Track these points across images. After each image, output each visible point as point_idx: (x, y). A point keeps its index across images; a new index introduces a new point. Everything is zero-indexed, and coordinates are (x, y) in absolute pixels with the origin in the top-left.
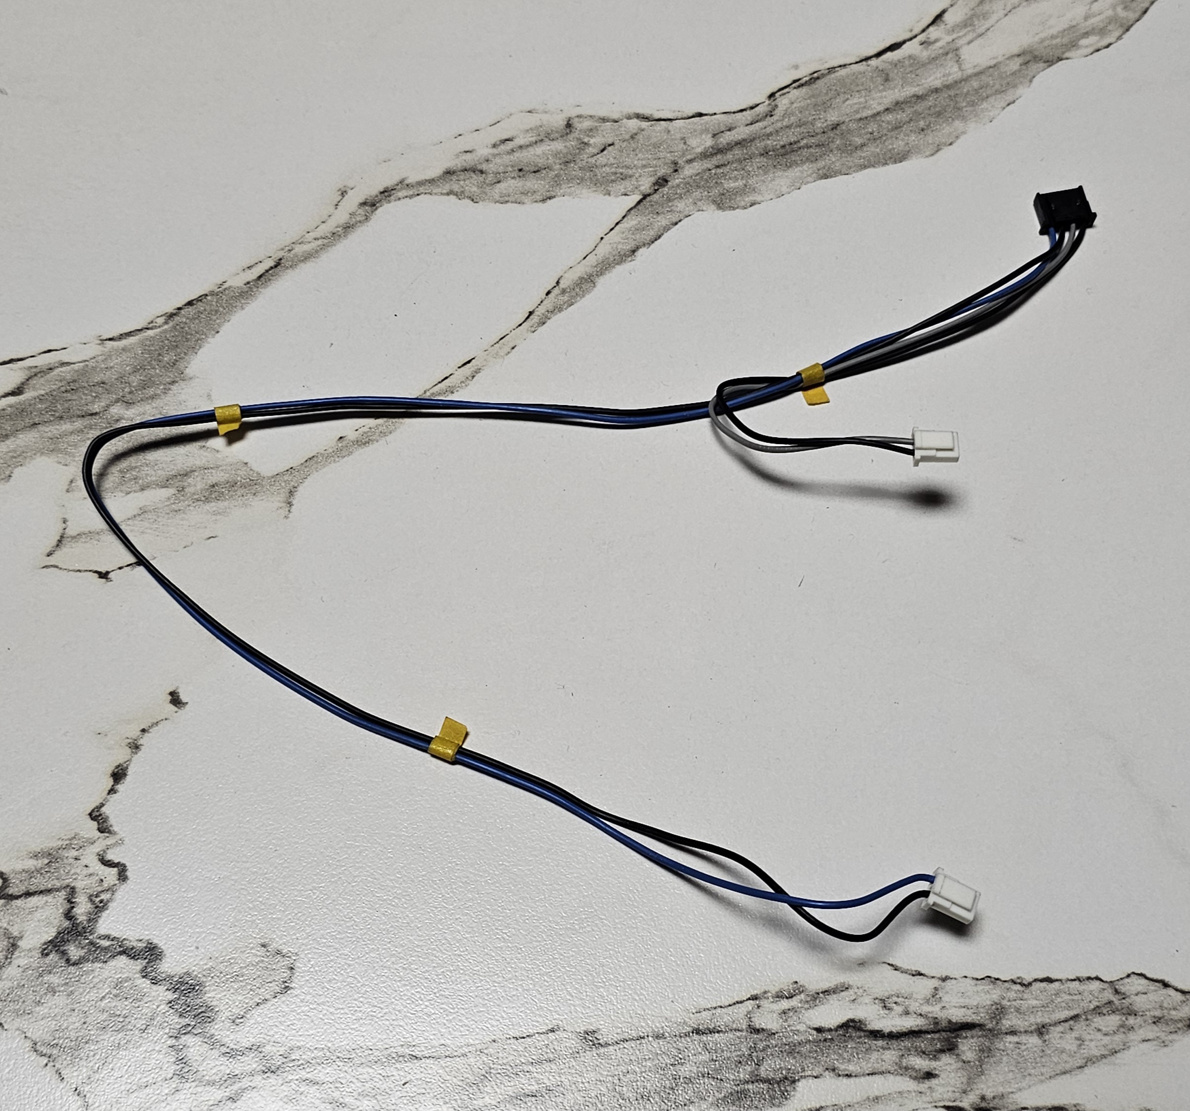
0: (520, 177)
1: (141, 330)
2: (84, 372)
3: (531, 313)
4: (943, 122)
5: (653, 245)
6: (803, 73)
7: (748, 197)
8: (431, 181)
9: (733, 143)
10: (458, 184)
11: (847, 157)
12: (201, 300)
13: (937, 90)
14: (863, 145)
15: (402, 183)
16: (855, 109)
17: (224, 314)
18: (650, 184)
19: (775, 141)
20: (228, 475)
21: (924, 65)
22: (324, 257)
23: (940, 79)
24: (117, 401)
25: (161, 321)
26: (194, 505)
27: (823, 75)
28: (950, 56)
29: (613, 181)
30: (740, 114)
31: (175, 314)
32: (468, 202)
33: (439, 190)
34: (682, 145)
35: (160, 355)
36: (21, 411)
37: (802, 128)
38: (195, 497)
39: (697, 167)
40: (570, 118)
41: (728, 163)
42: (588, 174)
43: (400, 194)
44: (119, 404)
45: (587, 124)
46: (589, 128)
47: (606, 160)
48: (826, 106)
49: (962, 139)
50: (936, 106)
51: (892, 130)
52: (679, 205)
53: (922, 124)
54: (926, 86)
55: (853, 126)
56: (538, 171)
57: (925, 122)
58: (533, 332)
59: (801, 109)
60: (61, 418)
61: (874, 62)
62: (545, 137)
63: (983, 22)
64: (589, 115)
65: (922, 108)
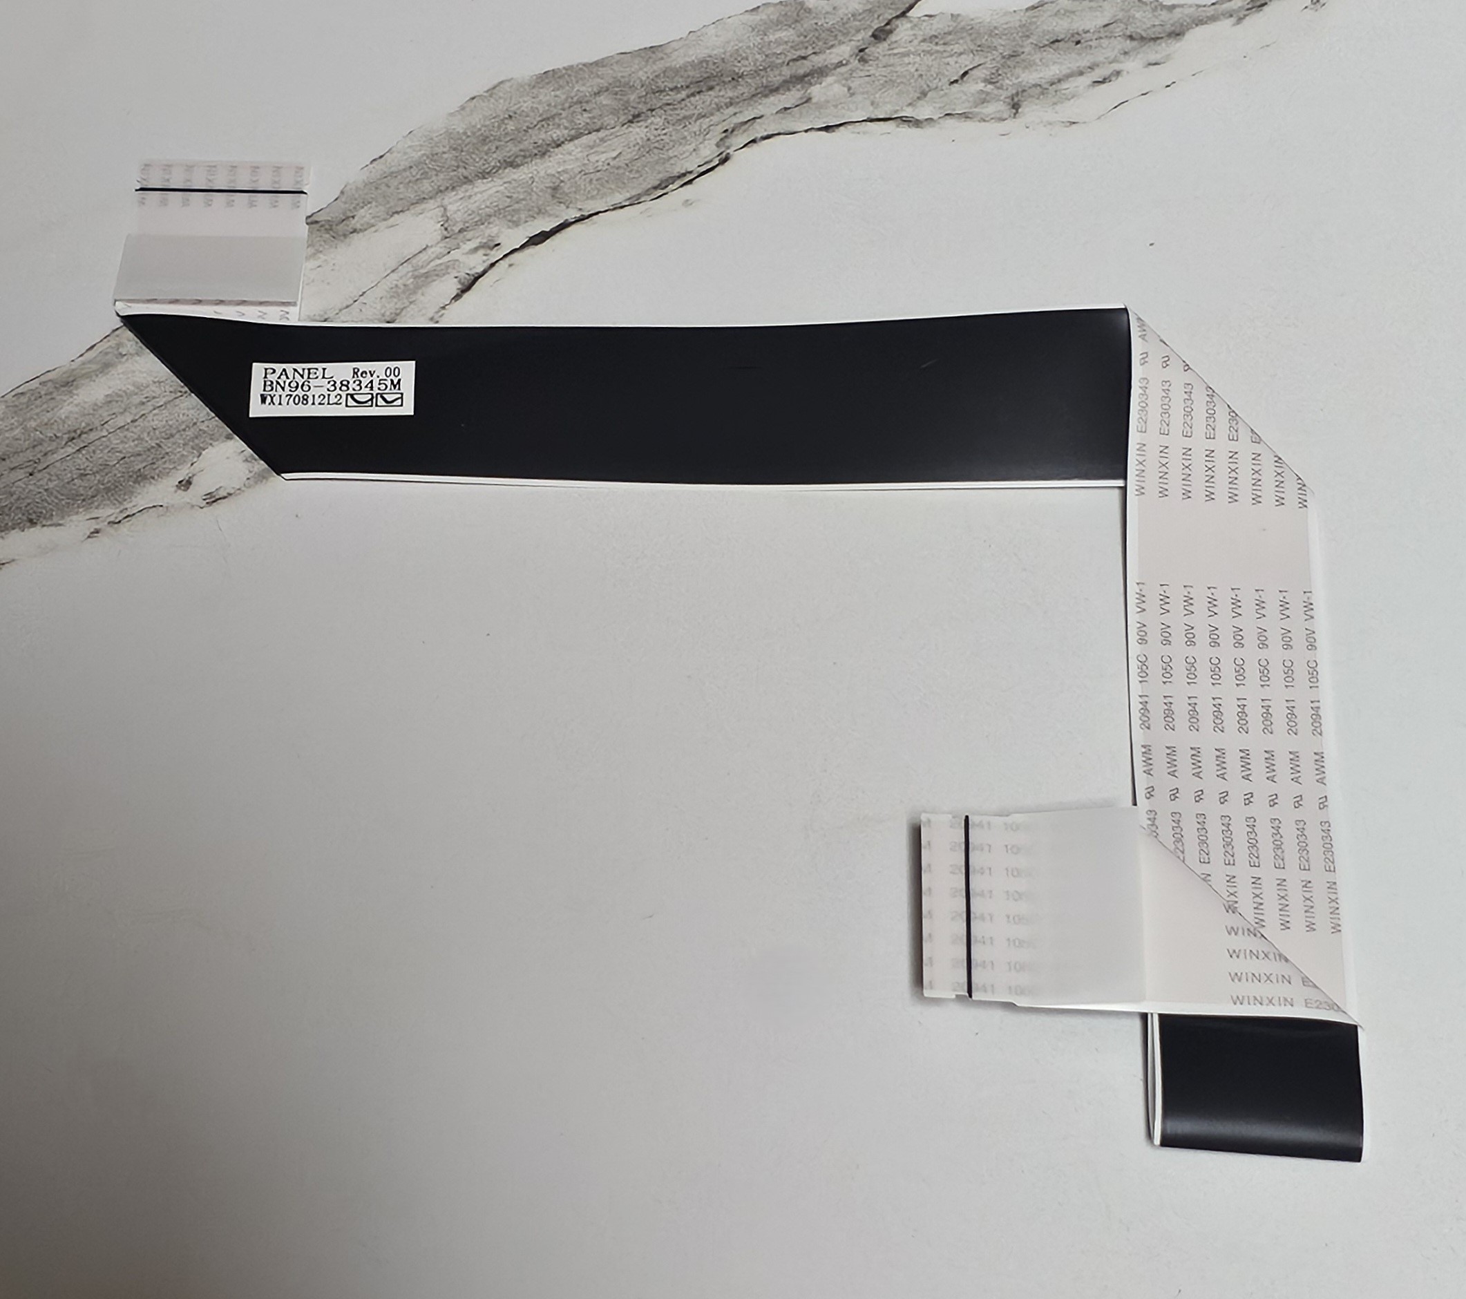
0: (1078, 34)
4: (479, 130)
6: (678, 195)
7: (761, 20)
8: (1200, 22)
9: (781, 91)
10: (1162, 21)
11: (623, 77)
13: (484, 175)
14: (598, 94)
15: (1238, 16)
16: (605, 145)
18: (895, 32)
19: (723, 96)
21: (497, 213)
23: (476, 191)
27: (647, 192)
28: (456, 229)
29: (950, 33)
30: (771, 133)
33: (1187, 11)
34: (852, 85)
37: (682, 115)
39: (832, 56)
40: (1014, 117)
41: (788, 64)
42: (984, 42)
45: (990, 109)
46: (985, 104)
47: (960, 61)
48: (647, 147)
49: (455, 107)
50: (488, 151)
51: (553, 117)
52: (858, 7)
53: (511, 126)
54: (499, 181)
55: (610, 120)
56: (1053, 42)
57: (506, 129)
59: (683, 141)
61: (573, 214)
62: (1049, 89)
63: (400, 283)
64: (987, 124)
65: (508, 149)
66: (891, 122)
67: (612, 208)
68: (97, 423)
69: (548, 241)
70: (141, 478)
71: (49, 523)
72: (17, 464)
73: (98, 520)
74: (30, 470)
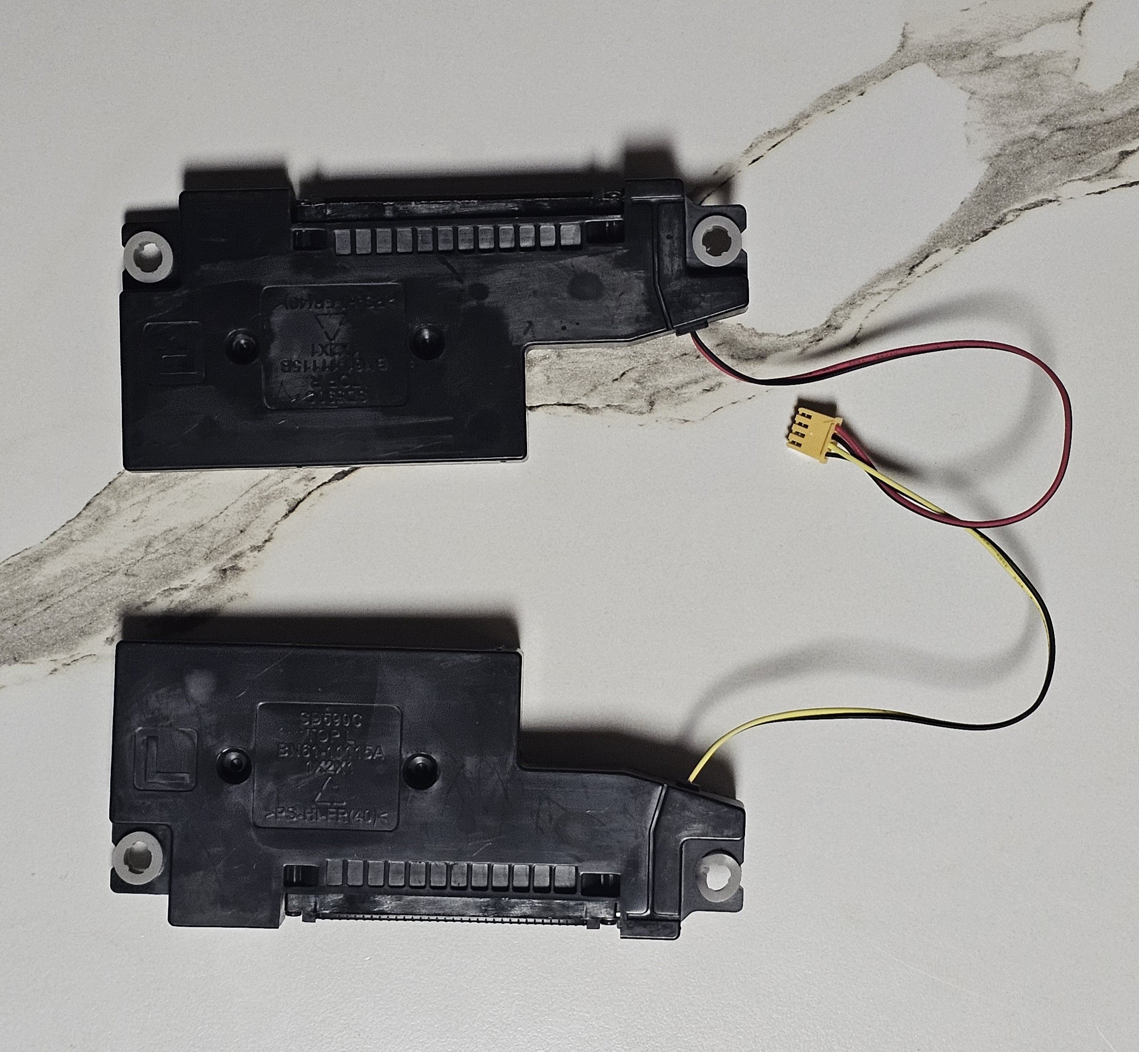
1: (1027, 209)
2: (1072, 170)
8: (778, 349)
10: (754, 345)
12: (976, 236)
15: (803, 347)
17: (956, 221)
20: (953, 66)
22: (872, 273)
24: (1043, 141)
25: (1010, 217)
26: (979, 40)
31: (998, 223)
32: (747, 326)
33: (771, 339)
34: (550, 375)
35: (1009, 184)
36: (1120, 136)
38: (978, 47)
40: (650, 412)
43: (804, 337)
44: (1042, 138)
45: (635, 404)
46: (633, 400)
47: (621, 363)
56: (682, 355)
60: (1088, 128)
62: (674, 392)
63: (250, 502)
64: (632, 415)
66: (571, 407)
68: (56, 590)
69: (346, 477)
70: (83, 633)
71: (26, 661)
72: (6, 617)
73: (57, 662)
74: (14, 622)
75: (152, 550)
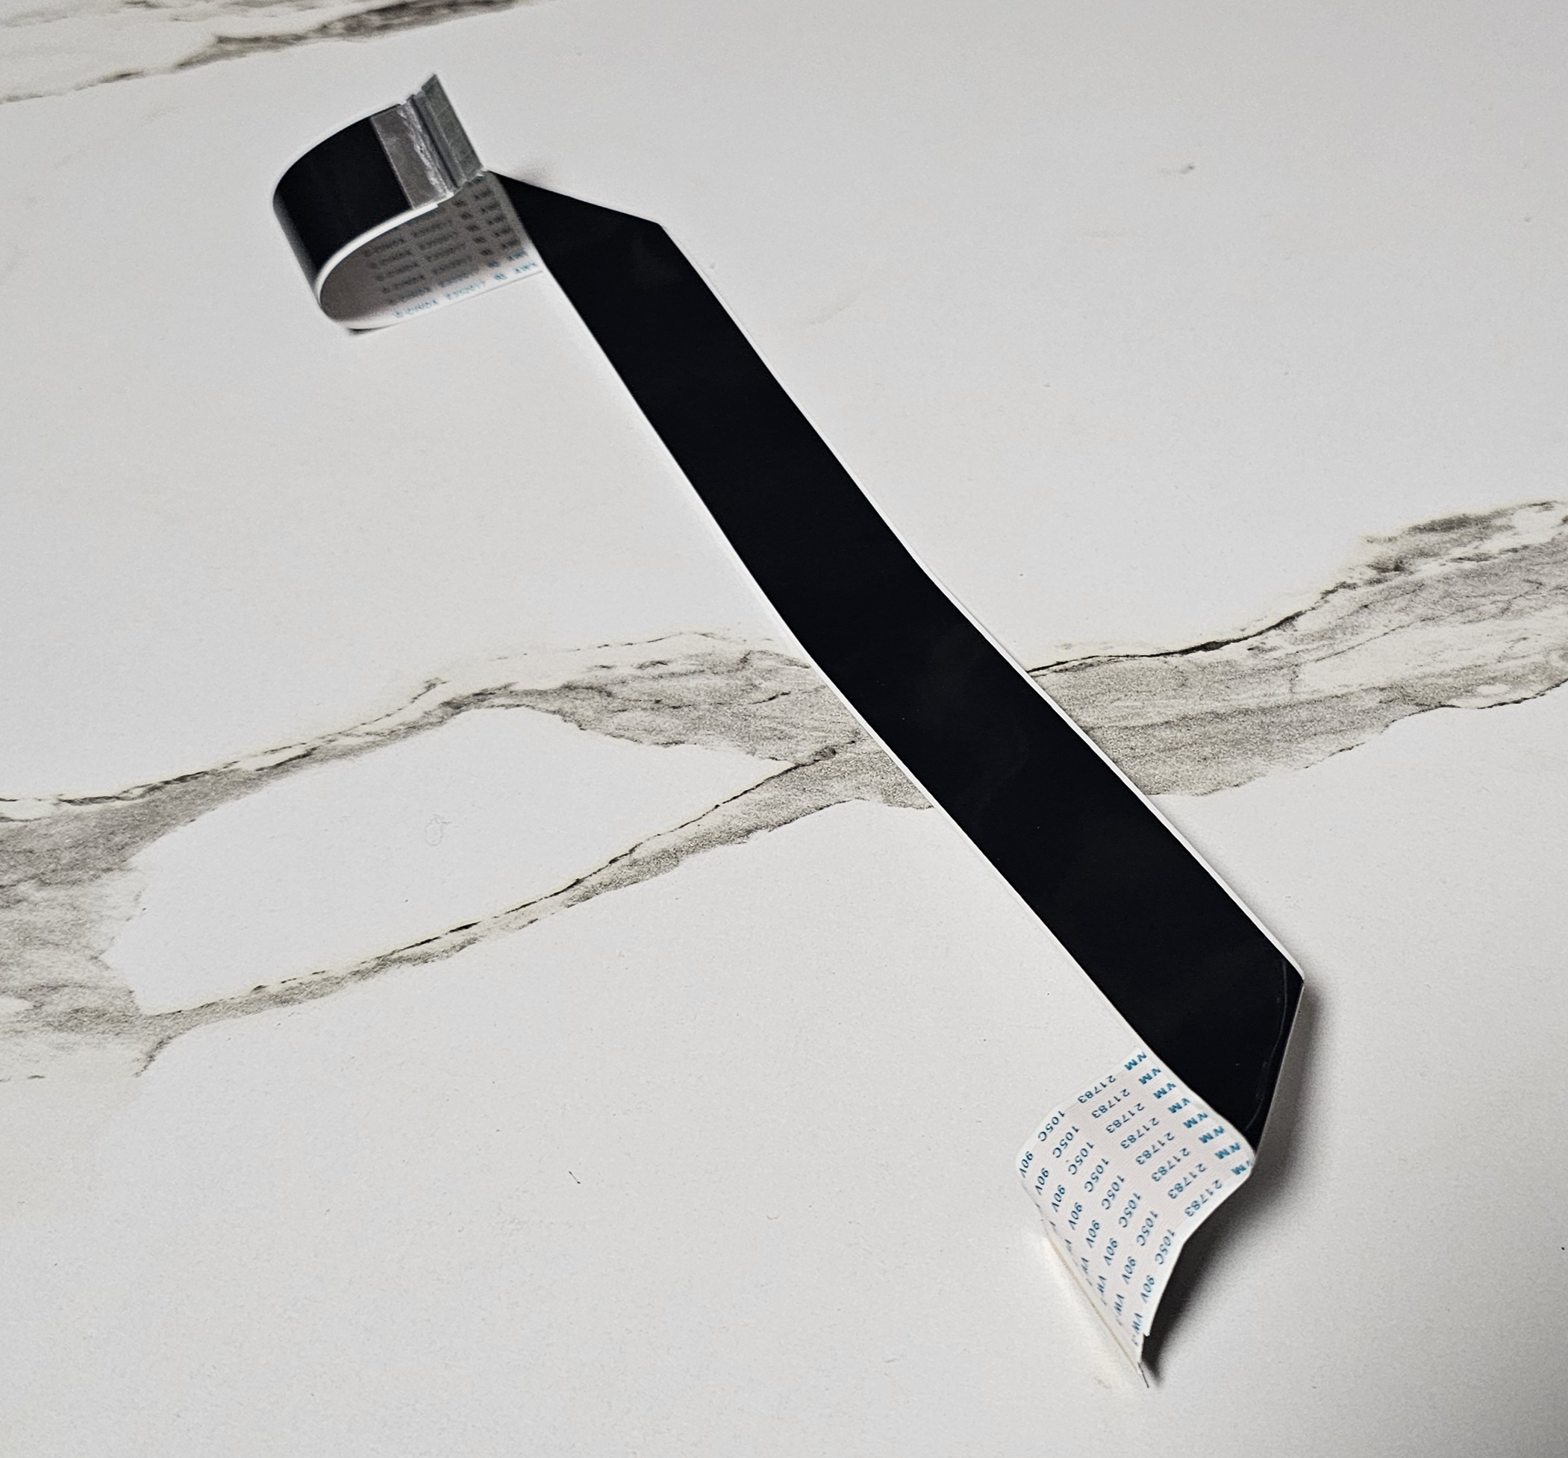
0: (653, 709)
1: (107, 798)
2: (17, 834)
3: (578, 882)
4: (1238, 755)
5: (779, 828)
6: (1073, 656)
8: (542, 693)
10: (572, 702)
12: (197, 778)
13: (1246, 712)
15: (506, 689)
16: (1124, 714)
17: (213, 800)
18: (813, 752)
20: (101, 1001)
21: (1243, 676)
22: (365, 758)
23: (1258, 698)
24: (32, 878)
25: (140, 791)
26: (42, 1029)
27: (1100, 663)
28: (1285, 671)
29: (766, 738)
31: (159, 788)
32: (574, 726)
33: (547, 706)
35: (112, 833)
38: (50, 1019)
40: (748, 651)
42: (739, 723)
43: (497, 701)
44: (33, 881)
45: (768, 663)
46: (767, 669)
47: (770, 712)
48: (1084, 701)
49: (1257, 781)
50: (1237, 731)
51: (1163, 750)
52: (836, 785)
53: (1207, 751)
54: (1234, 703)
55: (1112, 734)
56: (679, 707)
57: (1212, 750)
58: (569, 906)
61: (1173, 660)
62: (708, 668)
63: (1348, 636)
64: (777, 652)
65: (1216, 730)
67: (1136, 658)
69: (1204, 643)
75: (1501, 605)
